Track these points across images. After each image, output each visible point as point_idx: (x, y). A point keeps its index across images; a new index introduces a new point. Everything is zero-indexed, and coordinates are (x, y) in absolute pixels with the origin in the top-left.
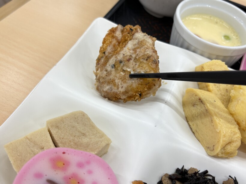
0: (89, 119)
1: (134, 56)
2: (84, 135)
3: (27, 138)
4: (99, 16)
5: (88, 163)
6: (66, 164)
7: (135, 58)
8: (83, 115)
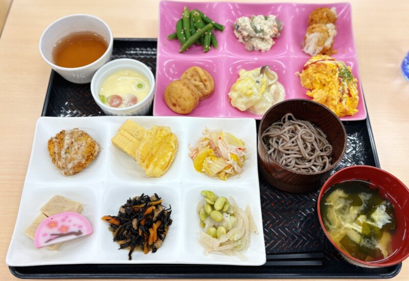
0: (63, 197)
1: (73, 140)
2: (64, 207)
3: (34, 223)
4: (39, 117)
5: (67, 217)
6: (56, 224)
7: (75, 140)
8: (58, 197)
